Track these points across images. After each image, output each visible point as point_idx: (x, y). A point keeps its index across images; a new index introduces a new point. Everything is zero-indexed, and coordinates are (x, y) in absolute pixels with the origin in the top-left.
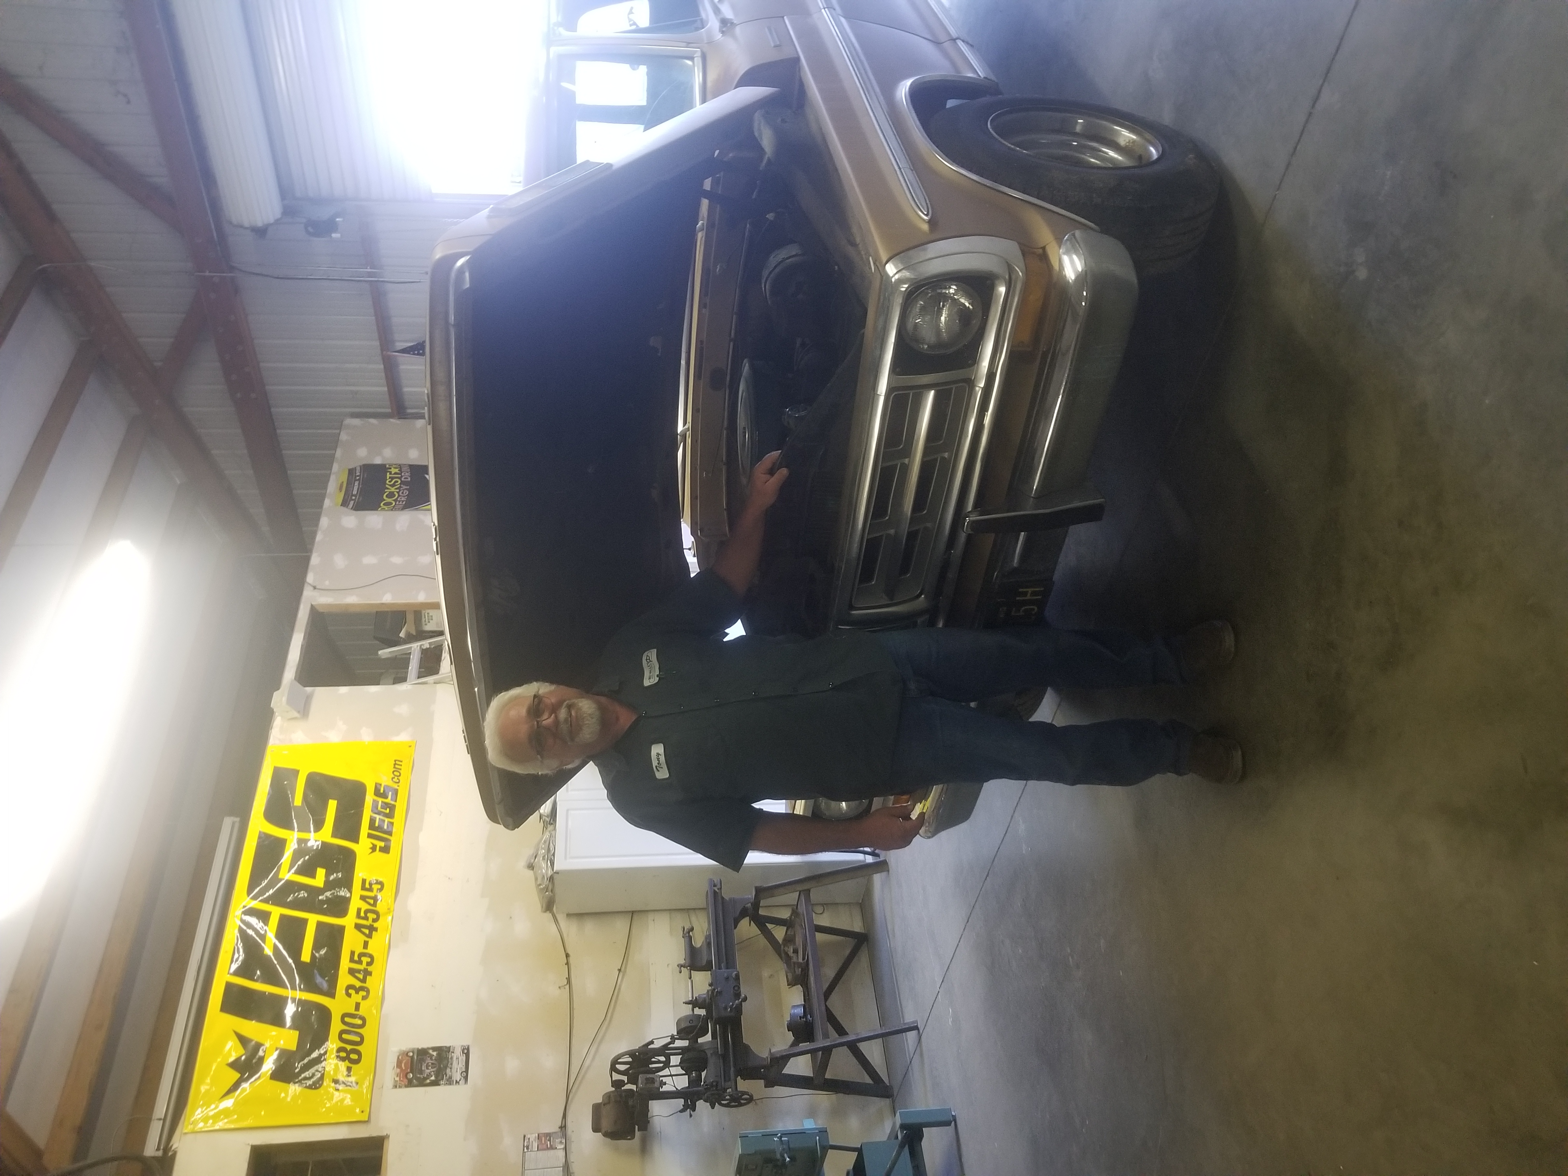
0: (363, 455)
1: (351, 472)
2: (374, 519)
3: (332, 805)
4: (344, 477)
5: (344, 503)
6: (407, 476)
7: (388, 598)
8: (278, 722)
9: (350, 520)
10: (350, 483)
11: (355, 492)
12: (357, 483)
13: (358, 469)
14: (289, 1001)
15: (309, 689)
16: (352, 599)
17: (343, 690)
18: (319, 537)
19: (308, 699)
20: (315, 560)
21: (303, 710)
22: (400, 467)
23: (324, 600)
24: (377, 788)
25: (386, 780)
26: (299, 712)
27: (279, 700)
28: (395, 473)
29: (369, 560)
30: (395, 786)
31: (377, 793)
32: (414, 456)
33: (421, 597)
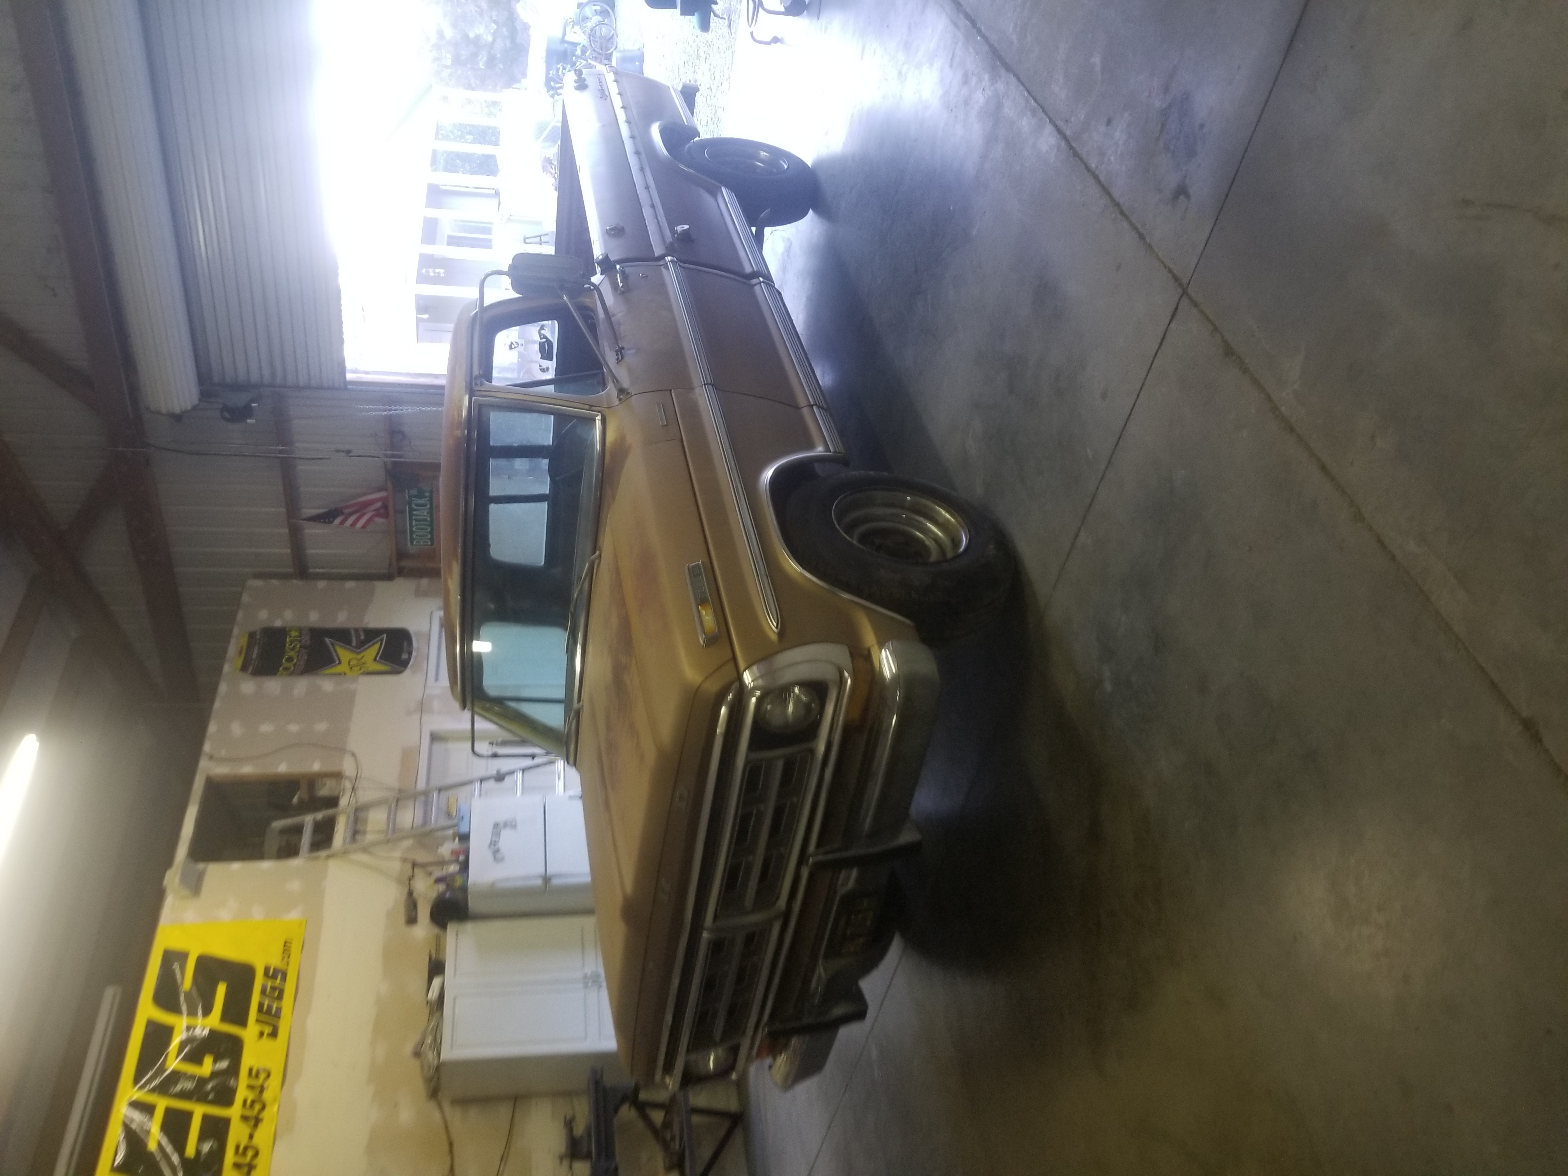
0: (264, 617)
1: (252, 635)
2: (273, 685)
3: (221, 990)
4: (244, 641)
5: (244, 668)
6: (306, 640)
7: (283, 768)
8: (169, 901)
9: (248, 686)
10: (250, 647)
11: (254, 657)
12: (256, 648)
13: (259, 632)
15: (201, 866)
16: (247, 770)
17: (236, 866)
18: (217, 704)
19: (201, 875)
20: (212, 728)
21: (195, 887)
22: (300, 630)
23: (221, 770)
24: (267, 970)
25: (275, 961)
26: (191, 891)
27: (172, 878)
28: (295, 637)
29: (266, 728)
30: (284, 967)
31: (266, 975)
32: (314, 618)
33: (316, 767)
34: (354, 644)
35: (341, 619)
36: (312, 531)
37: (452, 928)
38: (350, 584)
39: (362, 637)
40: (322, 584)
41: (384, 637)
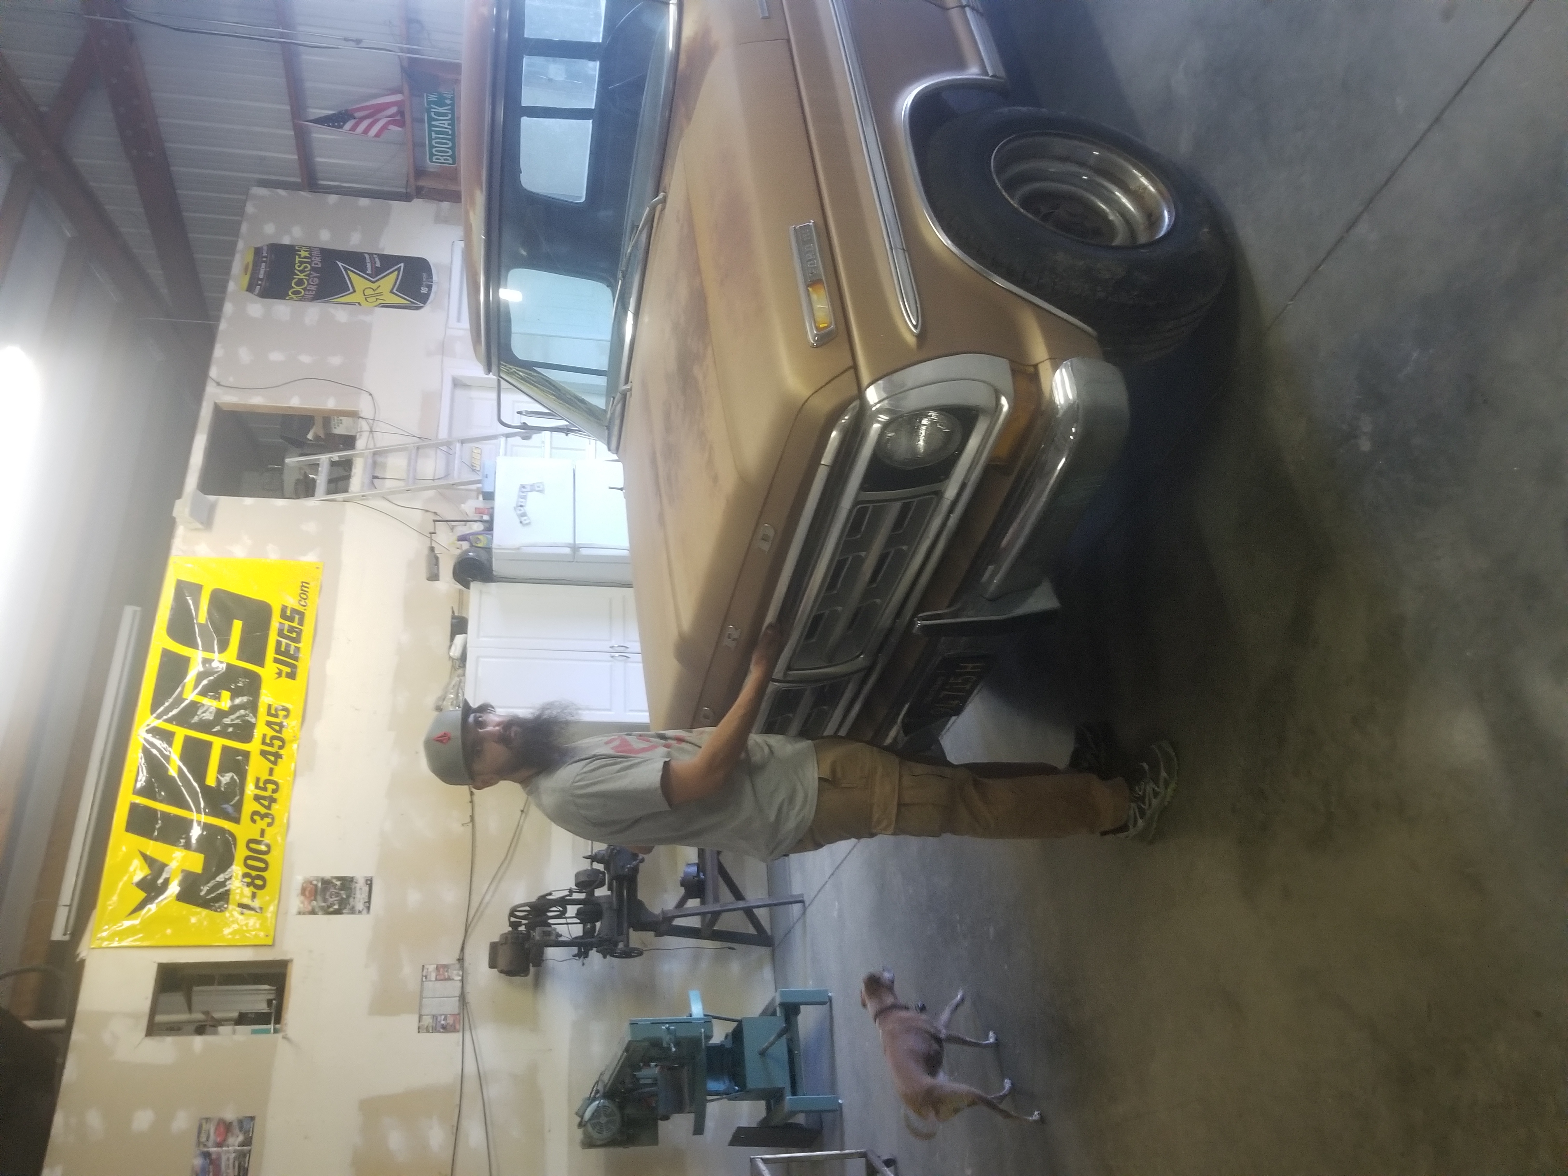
0: (270, 232)
1: (258, 251)
2: (282, 309)
3: (237, 626)
4: (250, 258)
5: (250, 289)
6: (317, 261)
7: (294, 402)
8: (180, 531)
9: (256, 308)
10: (256, 265)
11: (261, 276)
12: (263, 265)
13: (265, 248)
14: (195, 824)
15: (212, 498)
16: (257, 400)
17: (249, 501)
18: (223, 326)
19: (212, 508)
20: (218, 352)
21: (206, 520)
22: (310, 249)
23: (230, 399)
24: (284, 608)
25: (293, 603)
26: (202, 523)
27: (182, 509)
28: (305, 257)
29: (276, 356)
30: (301, 609)
31: (284, 616)
32: (325, 238)
33: (331, 404)
34: (369, 272)
35: (354, 242)
36: (321, 135)
37: (475, 586)
38: (364, 202)
39: (378, 265)
40: (333, 199)
41: (401, 267)
